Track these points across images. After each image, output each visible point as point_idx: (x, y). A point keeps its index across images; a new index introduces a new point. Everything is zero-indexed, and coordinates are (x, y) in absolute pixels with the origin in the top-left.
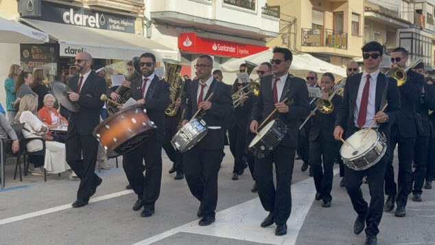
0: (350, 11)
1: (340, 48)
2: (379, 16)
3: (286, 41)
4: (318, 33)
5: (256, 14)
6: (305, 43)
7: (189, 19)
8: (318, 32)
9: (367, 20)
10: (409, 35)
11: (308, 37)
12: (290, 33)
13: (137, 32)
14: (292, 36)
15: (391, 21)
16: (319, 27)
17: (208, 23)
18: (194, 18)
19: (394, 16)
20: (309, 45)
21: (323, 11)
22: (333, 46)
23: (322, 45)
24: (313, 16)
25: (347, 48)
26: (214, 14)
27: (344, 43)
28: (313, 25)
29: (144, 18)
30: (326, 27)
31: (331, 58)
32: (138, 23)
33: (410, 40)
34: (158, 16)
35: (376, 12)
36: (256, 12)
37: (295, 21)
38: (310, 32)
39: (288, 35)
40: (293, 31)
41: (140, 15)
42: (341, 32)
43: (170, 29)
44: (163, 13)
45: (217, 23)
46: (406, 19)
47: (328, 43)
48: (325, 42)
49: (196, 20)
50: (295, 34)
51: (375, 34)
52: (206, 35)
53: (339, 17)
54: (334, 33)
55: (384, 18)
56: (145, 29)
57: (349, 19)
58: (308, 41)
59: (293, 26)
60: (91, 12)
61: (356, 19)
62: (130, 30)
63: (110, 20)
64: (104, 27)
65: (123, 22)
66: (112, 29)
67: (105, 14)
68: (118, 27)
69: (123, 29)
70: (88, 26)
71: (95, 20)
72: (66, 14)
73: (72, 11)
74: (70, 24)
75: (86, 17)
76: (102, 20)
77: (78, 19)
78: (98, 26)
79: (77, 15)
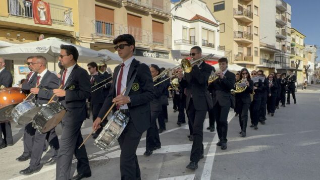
0: (254, 47)
1: (250, 61)
2: (266, 48)
6: (235, 60)
8: (240, 55)
9: (261, 50)
10: (280, 55)
11: (237, 58)
13: (169, 58)
14: (230, 57)
15: (272, 50)
16: (241, 53)
19: (273, 48)
20: (237, 60)
21: (243, 47)
22: (247, 61)
23: (242, 60)
24: (239, 49)
25: (253, 61)
27: (251, 59)
28: (239, 53)
30: (244, 53)
31: (247, 66)
32: (169, 55)
33: (280, 57)
35: (265, 47)
36: (215, 49)
37: (231, 52)
38: (237, 56)
42: (250, 55)
46: (278, 49)
47: (245, 59)
50: (231, 57)
53: (249, 49)
54: (247, 56)
55: (268, 49)
57: (253, 50)
59: (230, 54)
60: (153, 52)
61: (256, 50)
62: (167, 58)
63: (160, 54)
64: (158, 57)
65: (164, 55)
66: (161, 58)
67: (158, 52)
68: (163, 57)
69: (165, 57)
70: (152, 57)
71: (154, 54)
72: (144, 53)
73: (146, 52)
74: (146, 56)
75: (151, 54)
76: (157, 54)
77: (149, 55)
78: (155, 57)
79: (148, 53)
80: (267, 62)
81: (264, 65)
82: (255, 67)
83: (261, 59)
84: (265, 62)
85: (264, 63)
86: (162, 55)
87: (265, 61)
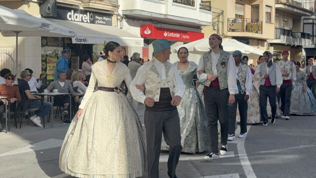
0: (264, 5)
1: (257, 32)
2: (286, 7)
3: (216, 28)
4: (240, 22)
5: (196, 9)
6: (230, 29)
7: (150, 15)
8: (240, 20)
9: (277, 10)
10: (311, 21)
11: (233, 25)
12: (218, 21)
13: (113, 25)
14: (220, 24)
15: (296, 10)
16: (240, 16)
17: (162, 17)
18: (153, 14)
19: (298, 6)
20: (233, 31)
21: (244, 5)
22: (252, 31)
23: (243, 31)
24: (236, 8)
25: (262, 33)
26: (167, 11)
27: (259, 29)
28: (236, 15)
29: (118, 15)
30: (246, 17)
31: (250, 41)
32: (114, 18)
33: (311, 25)
34: (128, 13)
35: (285, 4)
36: (195, 8)
37: (222, 13)
38: (234, 21)
39: (217, 23)
40: (221, 20)
41: (116, 13)
42: (258, 20)
43: (135, 22)
44: (131, 11)
45: (169, 17)
46: (308, 8)
47: (247, 29)
48: (245, 28)
50: (223, 23)
51: (284, 21)
52: (159, 26)
53: (256, 9)
54: (252, 21)
55: (290, 9)
56: (119, 23)
57: (263, 10)
58: (233, 28)
59: (221, 16)
60: (84, 12)
61: (269, 10)
62: (109, 23)
63: (97, 17)
64: (93, 22)
65: (105, 18)
66: (98, 24)
67: (93, 12)
68: (101, 22)
69: (105, 23)
70: (82, 21)
71: (87, 17)
72: (69, 14)
73: (72, 11)
74: (72, 20)
75: (81, 15)
76: (92, 17)
77: (76, 17)
78: (89, 21)
79: (76, 14)
80: (288, 35)
81: (283, 40)
82: (265, 43)
83: (276, 28)
84: (284, 34)
85: (282, 36)
86: (100, 18)
87: (285, 32)
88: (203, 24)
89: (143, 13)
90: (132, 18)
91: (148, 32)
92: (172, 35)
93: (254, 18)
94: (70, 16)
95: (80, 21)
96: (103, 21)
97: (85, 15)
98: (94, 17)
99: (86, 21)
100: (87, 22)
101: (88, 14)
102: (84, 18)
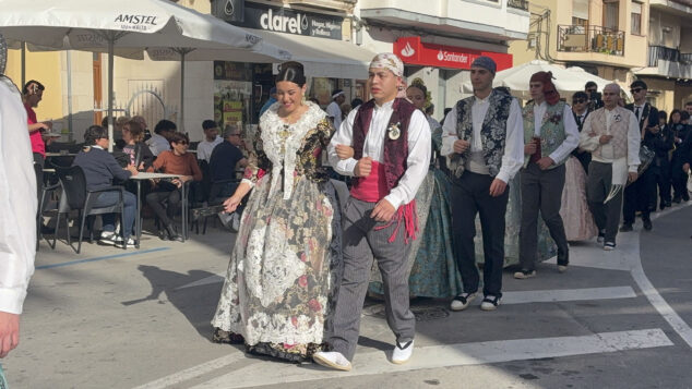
1: (614, 53)
3: (534, 44)
4: (582, 32)
5: (500, 8)
6: (562, 46)
7: (413, 18)
8: (581, 29)
9: (654, 10)
11: (567, 38)
12: (539, 31)
13: (344, 38)
14: (543, 36)
16: (582, 21)
17: (437, 22)
18: (419, 17)
20: (568, 49)
22: (604, 51)
23: (586, 50)
24: (574, 6)
25: (623, 54)
26: (446, 10)
27: (618, 47)
28: (574, 19)
29: (354, 18)
30: (592, 23)
31: (600, 70)
32: (346, 25)
34: (372, 15)
36: (499, 4)
37: (547, 14)
38: (570, 31)
39: (537, 35)
40: (544, 29)
41: (349, 15)
42: (615, 30)
43: (385, 32)
44: (378, 10)
45: (450, 23)
47: (595, 46)
48: (590, 44)
49: (422, 19)
50: (548, 34)
51: (664, 31)
52: (428, 39)
53: (612, 6)
54: (605, 33)
55: (677, 6)
56: (354, 33)
57: (627, 10)
58: (567, 44)
59: (544, 21)
60: (292, 13)
61: (636, 9)
62: (337, 35)
63: (314, 23)
64: (306, 32)
65: (329, 25)
66: (317, 36)
67: (308, 14)
68: (322, 33)
69: (328, 34)
70: (288, 31)
71: (296, 23)
72: (264, 16)
73: (270, 12)
74: (268, 29)
75: (286, 19)
76: (305, 23)
77: (278, 23)
78: (300, 31)
79: (276, 18)
80: (672, 59)
81: (662, 68)
82: (628, 75)
83: (650, 46)
84: (665, 58)
85: (661, 62)
86: (321, 25)
87: (665, 53)
88: (513, 35)
89: (402, 16)
90: (378, 25)
91: (409, 52)
92: (453, 57)
93: (609, 25)
94: (266, 21)
95: (284, 29)
96: (326, 30)
97: (292, 19)
98: (310, 23)
99: (294, 31)
100: (297, 33)
101: (299, 16)
102: (290, 25)
